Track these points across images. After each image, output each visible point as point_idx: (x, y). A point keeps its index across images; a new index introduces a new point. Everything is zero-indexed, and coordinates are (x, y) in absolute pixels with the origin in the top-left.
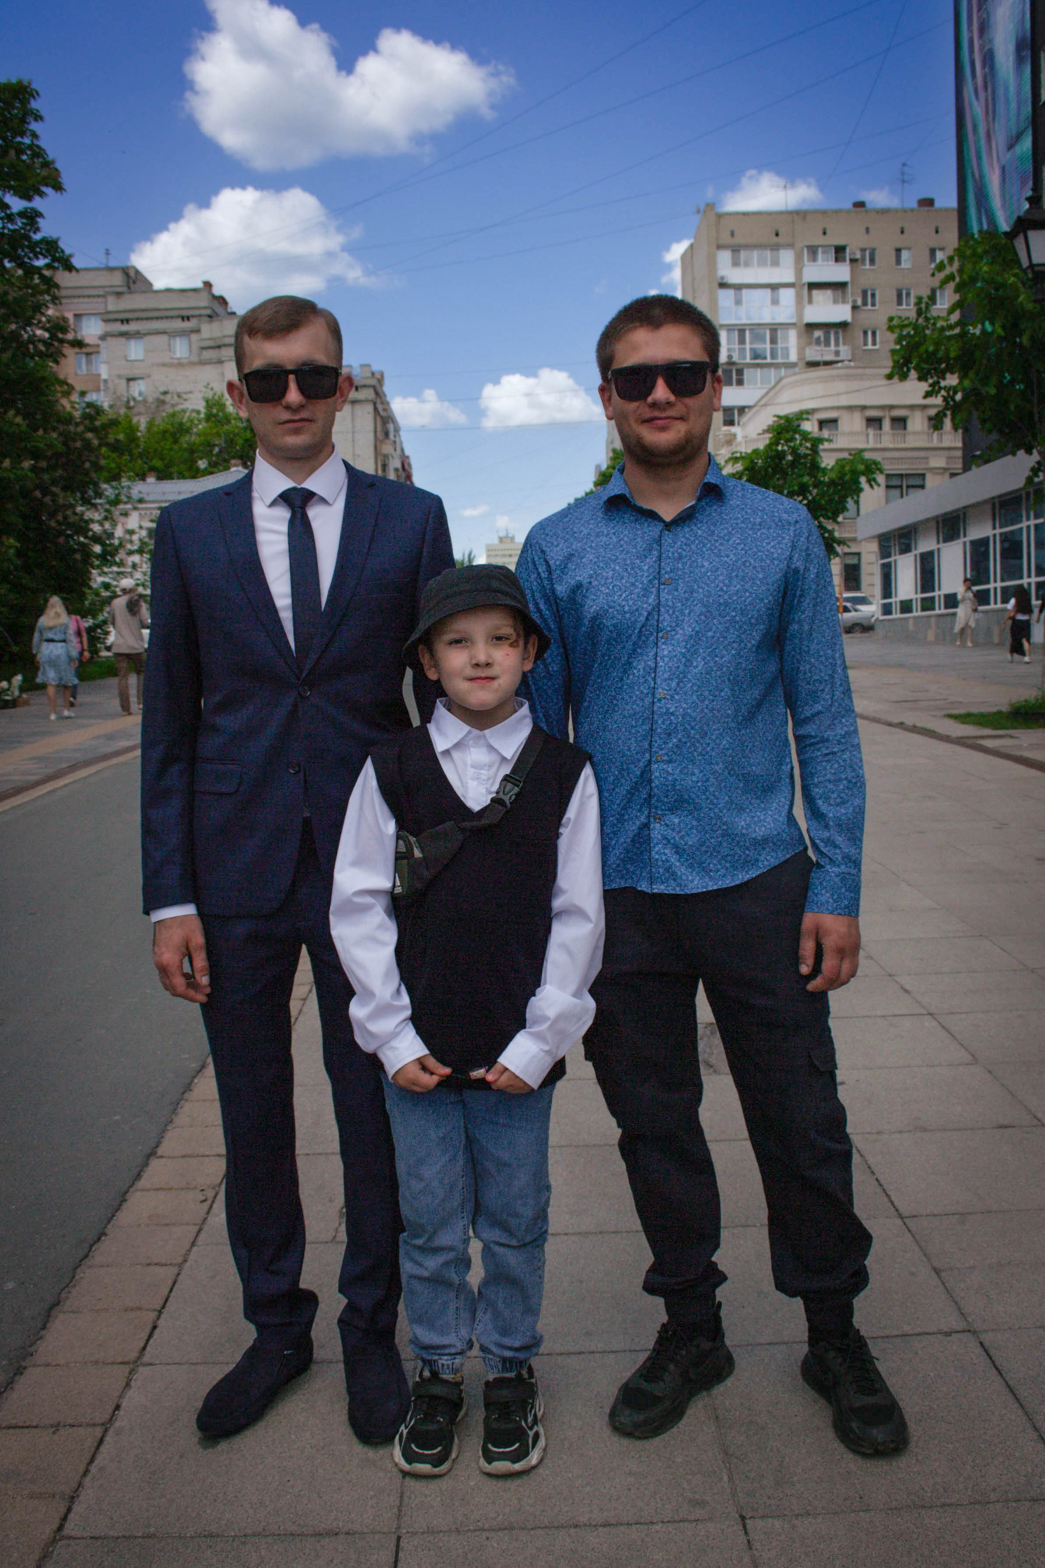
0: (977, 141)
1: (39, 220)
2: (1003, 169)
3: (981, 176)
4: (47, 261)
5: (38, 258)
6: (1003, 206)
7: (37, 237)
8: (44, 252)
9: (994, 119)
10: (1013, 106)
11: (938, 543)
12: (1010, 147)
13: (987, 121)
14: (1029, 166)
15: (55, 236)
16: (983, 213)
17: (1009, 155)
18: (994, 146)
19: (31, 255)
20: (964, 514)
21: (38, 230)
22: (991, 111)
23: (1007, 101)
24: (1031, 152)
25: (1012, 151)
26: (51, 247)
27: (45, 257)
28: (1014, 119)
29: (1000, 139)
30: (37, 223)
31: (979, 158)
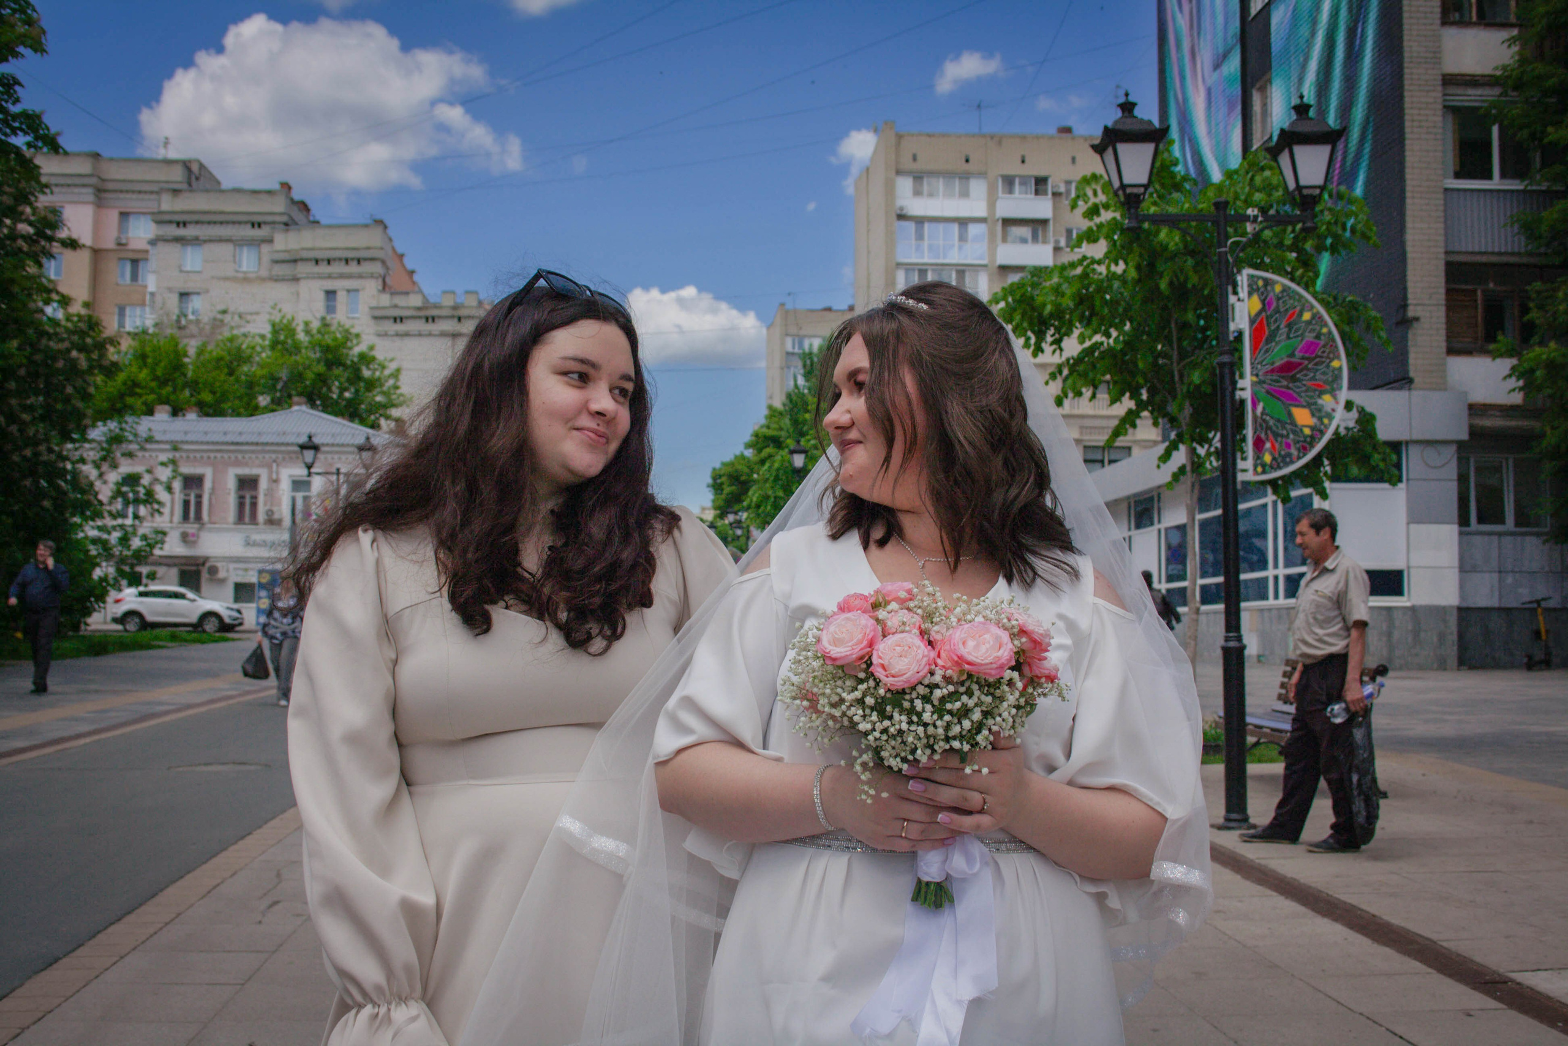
0: (1180, 60)
1: (17, 88)
2: (1209, 92)
3: (1185, 100)
4: (29, 138)
5: (16, 134)
6: (1209, 133)
7: (15, 109)
8: (24, 127)
9: (1199, 33)
10: (1220, 19)
11: (1130, 529)
12: (1217, 66)
13: (1191, 36)
14: (1237, 89)
15: (38, 110)
16: (1187, 142)
17: (1216, 75)
18: (1199, 66)
19: (8, 131)
20: (1159, 495)
21: (17, 101)
22: (1196, 24)
23: (1213, 15)
24: (1239, 74)
25: (1217, 72)
26: (32, 122)
27: (26, 133)
28: (1220, 35)
29: (1206, 57)
30: (15, 92)
31: (1182, 78)
